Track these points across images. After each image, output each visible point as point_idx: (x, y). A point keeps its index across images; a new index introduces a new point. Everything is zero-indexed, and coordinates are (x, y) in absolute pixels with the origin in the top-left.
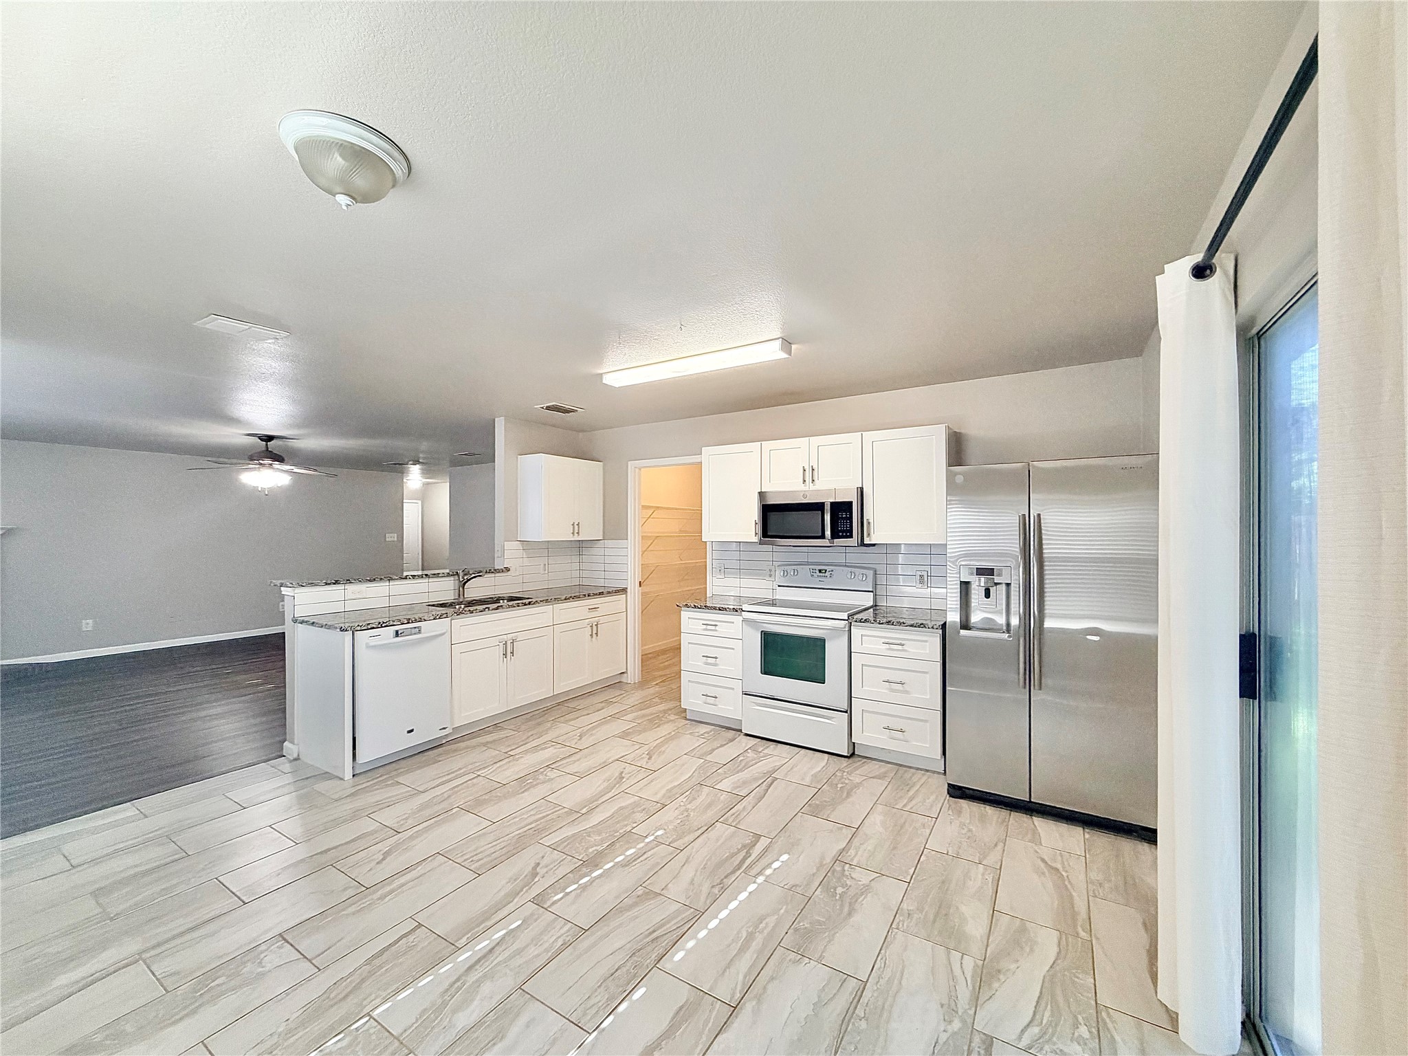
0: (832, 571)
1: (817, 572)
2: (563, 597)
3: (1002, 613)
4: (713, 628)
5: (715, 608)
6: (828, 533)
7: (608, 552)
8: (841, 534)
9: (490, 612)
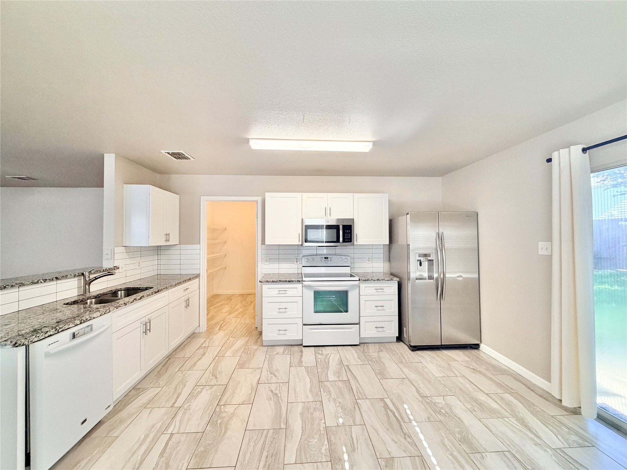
0: (331, 258)
1: (324, 258)
2: (174, 284)
3: (426, 272)
4: (284, 292)
5: (286, 281)
6: (341, 239)
7: (182, 252)
8: (346, 240)
9: (137, 301)
